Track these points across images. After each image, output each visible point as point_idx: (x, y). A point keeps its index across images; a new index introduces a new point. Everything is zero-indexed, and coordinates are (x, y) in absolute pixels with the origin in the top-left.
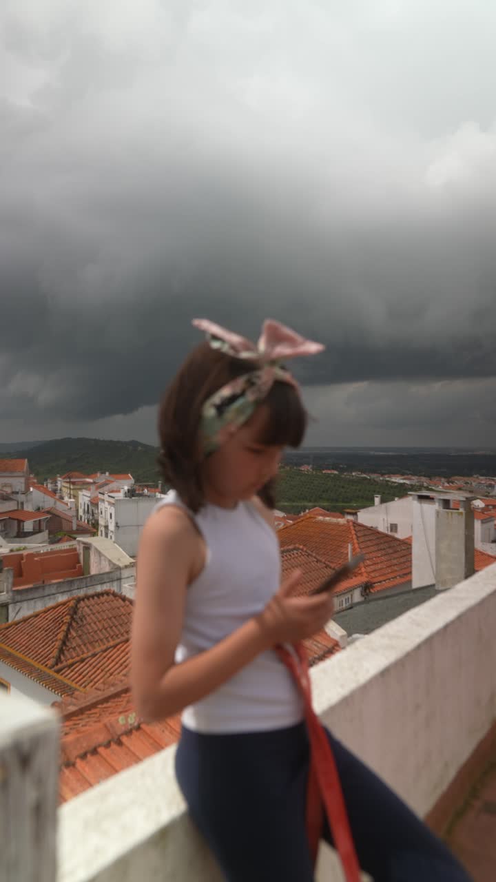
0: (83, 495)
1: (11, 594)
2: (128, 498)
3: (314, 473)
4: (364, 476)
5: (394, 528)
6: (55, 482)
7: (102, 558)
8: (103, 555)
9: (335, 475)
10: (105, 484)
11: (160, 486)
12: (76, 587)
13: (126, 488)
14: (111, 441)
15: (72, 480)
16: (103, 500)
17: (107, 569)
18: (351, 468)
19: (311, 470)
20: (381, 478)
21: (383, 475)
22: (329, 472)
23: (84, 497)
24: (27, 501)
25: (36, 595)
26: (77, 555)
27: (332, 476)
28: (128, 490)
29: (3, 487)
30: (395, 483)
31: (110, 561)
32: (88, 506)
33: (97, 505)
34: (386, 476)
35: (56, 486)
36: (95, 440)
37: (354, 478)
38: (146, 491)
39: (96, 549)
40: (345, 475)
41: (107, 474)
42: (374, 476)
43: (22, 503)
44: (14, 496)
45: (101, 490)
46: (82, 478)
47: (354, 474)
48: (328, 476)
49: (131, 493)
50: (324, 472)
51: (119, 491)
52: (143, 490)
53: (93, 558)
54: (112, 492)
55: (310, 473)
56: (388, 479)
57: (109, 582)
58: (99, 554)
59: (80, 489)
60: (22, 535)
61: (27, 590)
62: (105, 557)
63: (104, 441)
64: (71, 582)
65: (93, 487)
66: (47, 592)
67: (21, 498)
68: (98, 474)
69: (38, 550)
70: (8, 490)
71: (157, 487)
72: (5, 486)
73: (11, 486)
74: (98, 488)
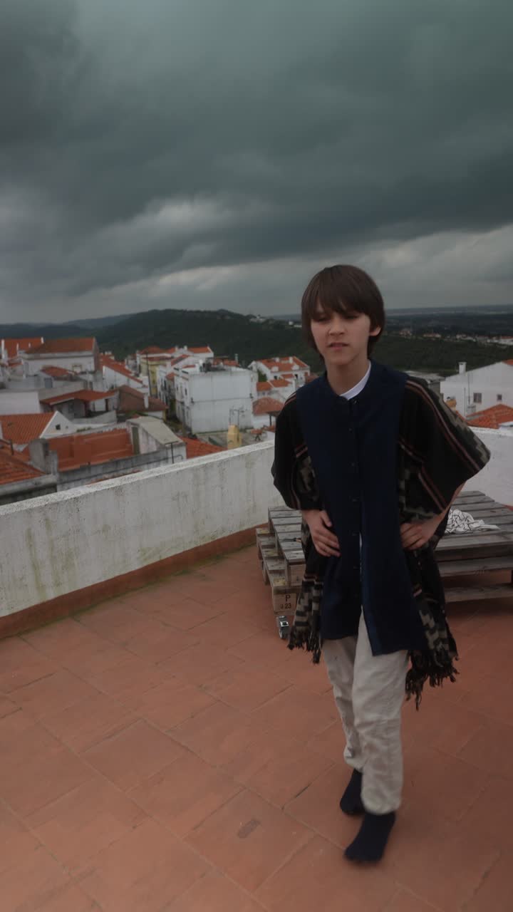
0: (160, 371)
1: (57, 475)
2: (203, 373)
3: (414, 337)
4: (469, 338)
5: (477, 398)
6: (134, 358)
7: (150, 438)
8: (150, 435)
9: (437, 338)
10: (181, 359)
11: (236, 358)
12: (122, 467)
13: (201, 362)
14: (198, 312)
15: (150, 356)
16: (178, 376)
17: (155, 449)
18: (455, 330)
19: (411, 334)
20: (489, 341)
21: (490, 337)
22: (431, 336)
23: (161, 373)
24: (96, 380)
25: (83, 475)
26: (128, 436)
27: (434, 339)
28: (204, 365)
29: (73, 367)
30: (504, 345)
31: (156, 441)
32: (165, 382)
33: (173, 380)
34: (494, 338)
35: (136, 362)
36: (182, 311)
37: (458, 341)
38: (222, 364)
39: (144, 430)
40: (448, 338)
41: (186, 348)
42: (480, 339)
43: (91, 383)
44: (82, 377)
45: (176, 366)
46: (161, 352)
47: (458, 337)
48: (429, 340)
49: (207, 368)
50: (425, 336)
51: (194, 366)
52: (218, 364)
53: (141, 438)
54: (188, 366)
55: (409, 338)
56: (496, 341)
57: (154, 462)
58: (147, 434)
59: (157, 365)
60: (90, 414)
61: (74, 471)
62: (152, 437)
63: (191, 312)
64: (117, 463)
65: (168, 363)
66: (93, 472)
67: (90, 378)
68: (176, 349)
69: (101, 430)
70: (78, 370)
71: (234, 359)
72: (76, 366)
73: (81, 366)
74: (173, 363)
